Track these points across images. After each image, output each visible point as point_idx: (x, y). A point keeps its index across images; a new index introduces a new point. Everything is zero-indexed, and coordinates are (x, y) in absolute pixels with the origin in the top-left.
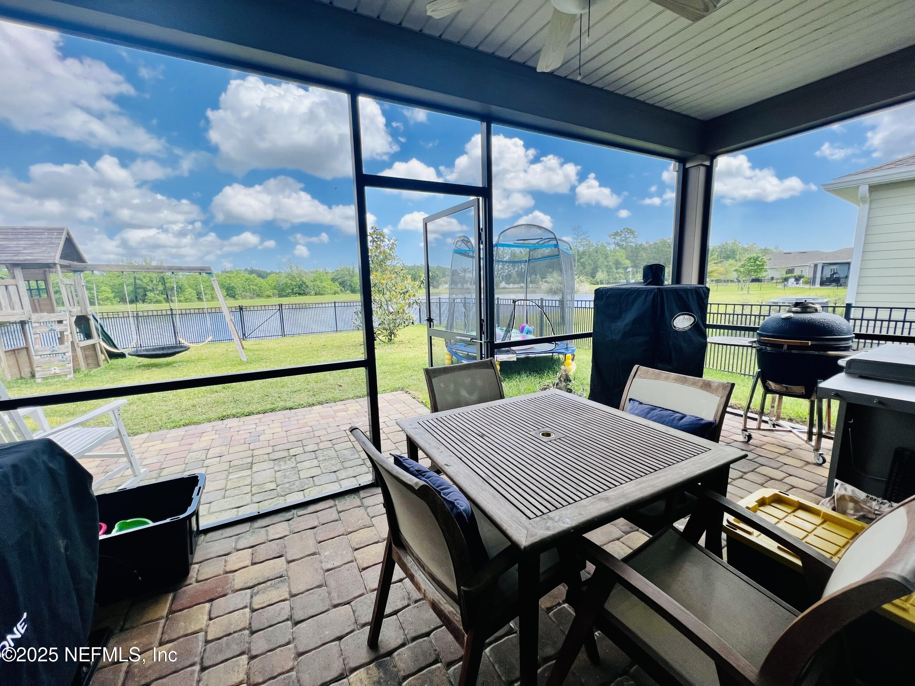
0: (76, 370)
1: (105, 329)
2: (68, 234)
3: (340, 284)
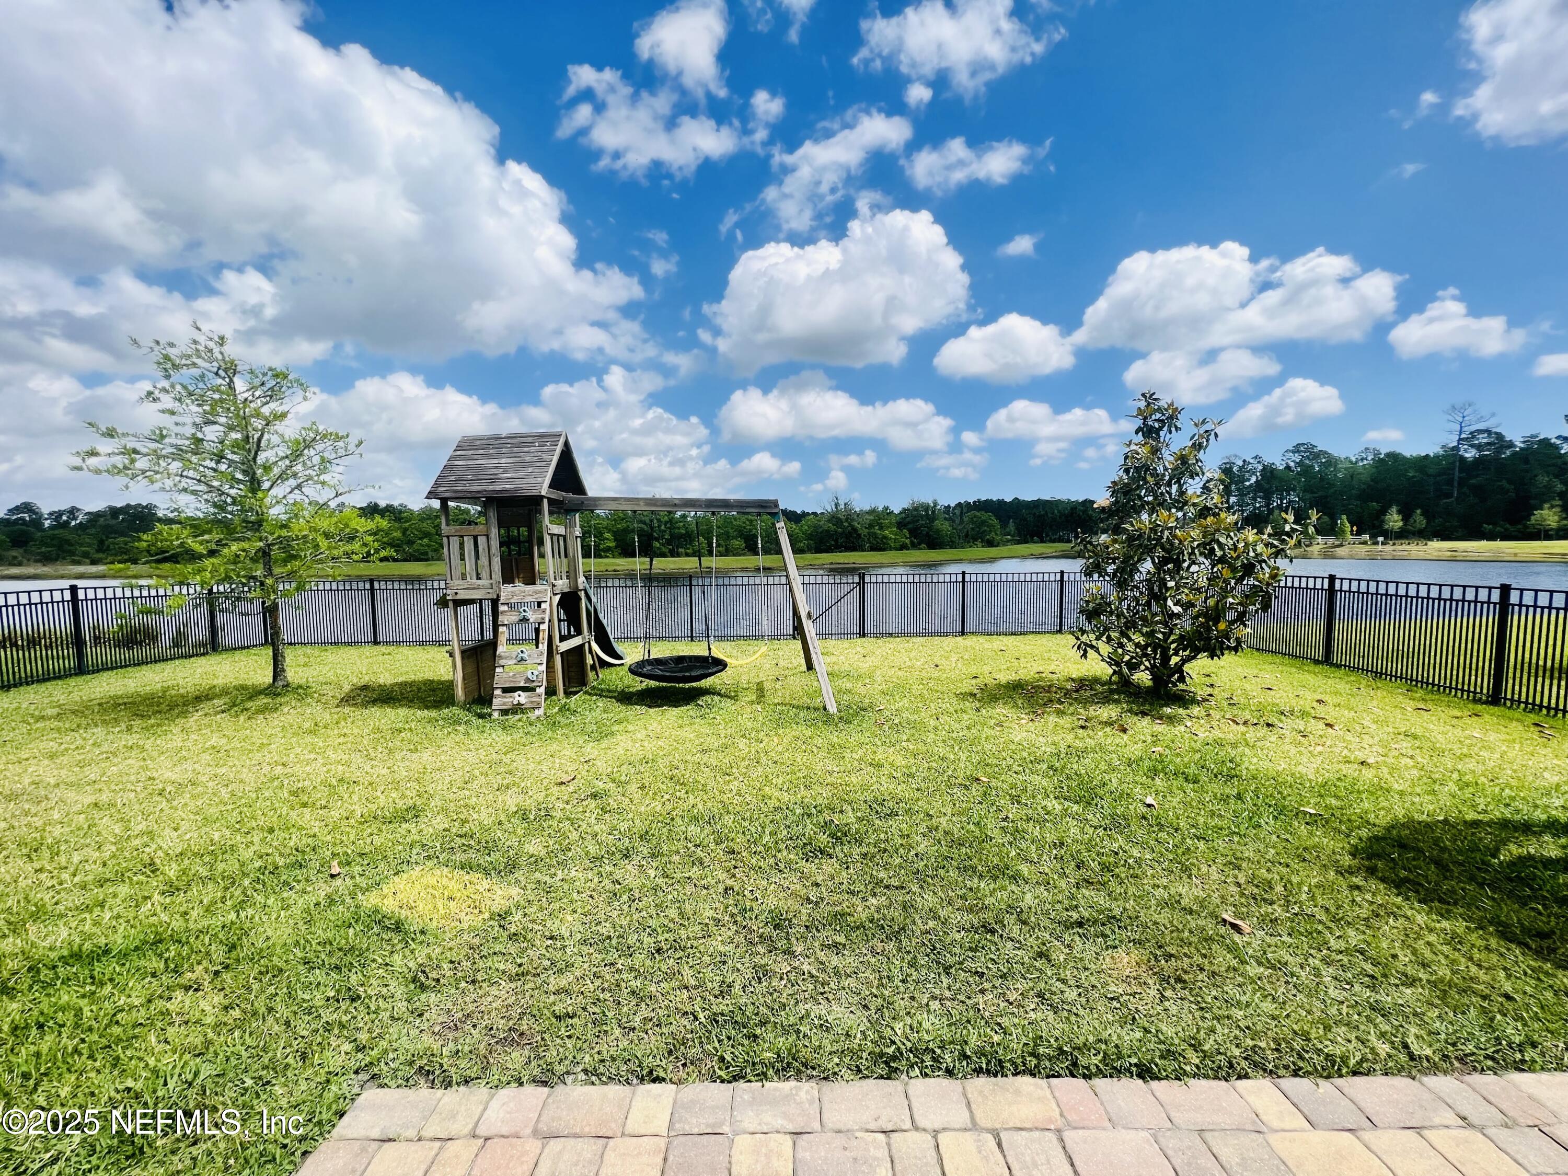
0: (551, 692)
1: (601, 616)
2: (566, 444)
3: (910, 531)
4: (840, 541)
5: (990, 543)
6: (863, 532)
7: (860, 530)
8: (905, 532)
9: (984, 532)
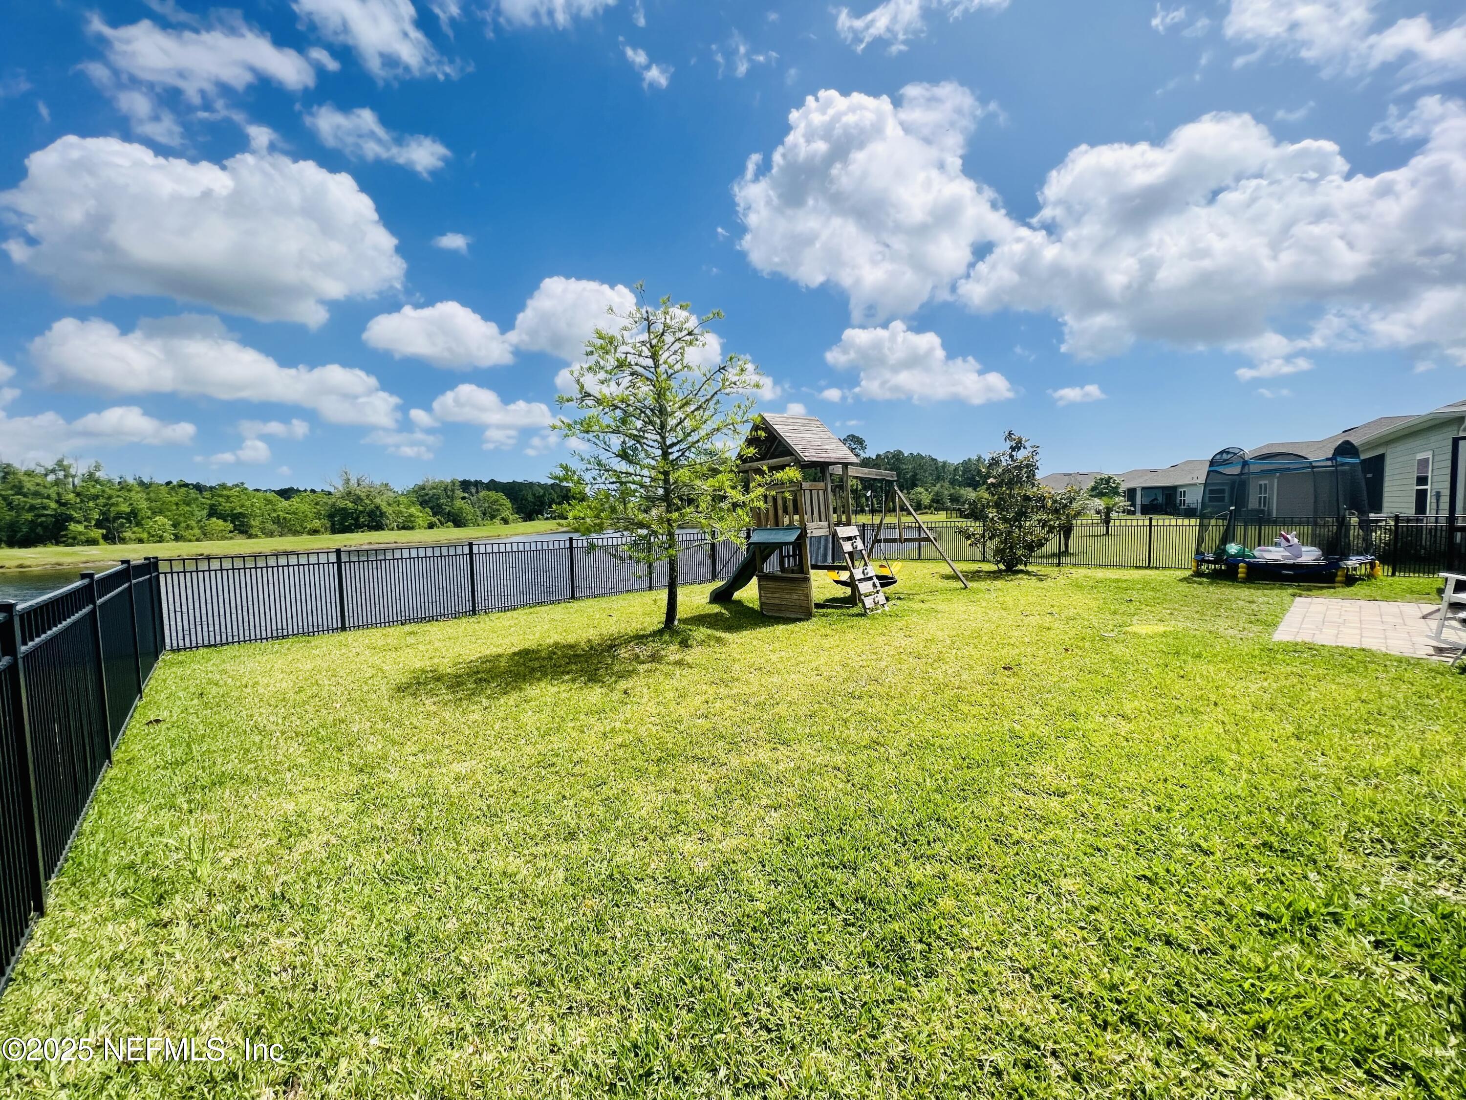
3: (432, 510)
4: (362, 520)
5: (505, 521)
6: (389, 511)
7: (384, 507)
8: (428, 510)
9: (498, 510)
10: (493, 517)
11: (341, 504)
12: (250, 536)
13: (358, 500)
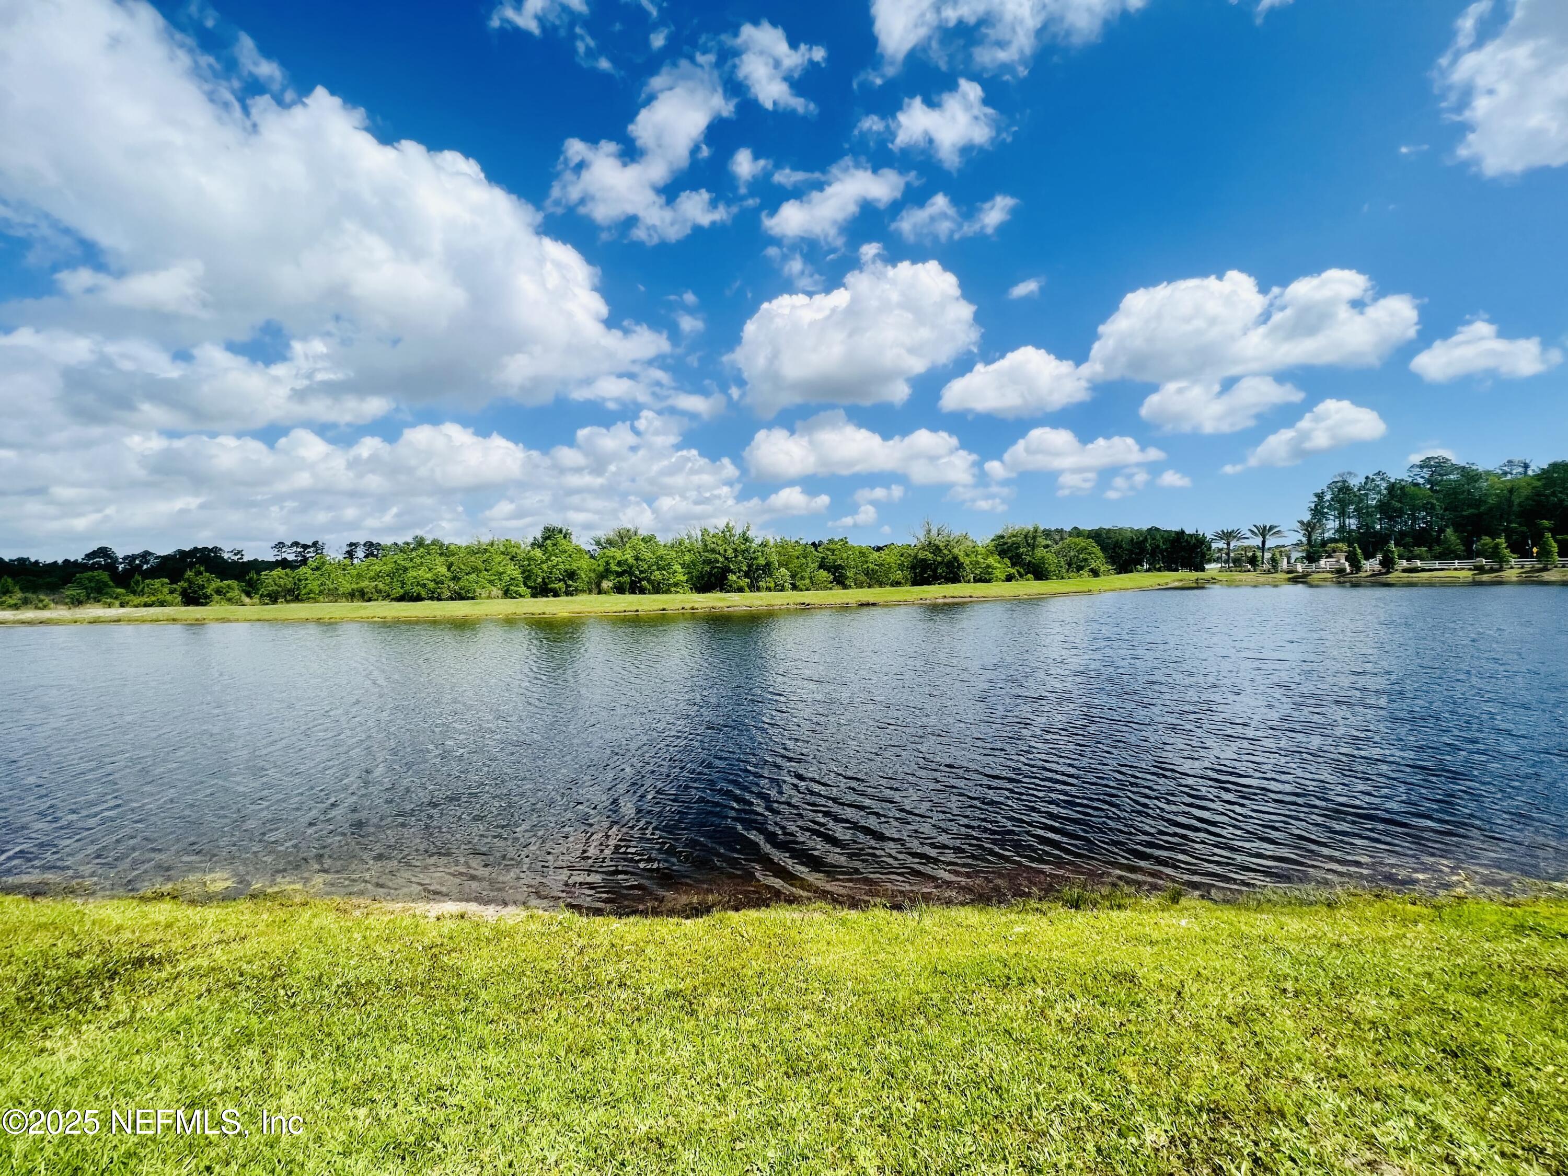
3: (1012, 560)
4: (939, 571)
5: (1095, 573)
6: (966, 561)
7: (962, 558)
8: (1007, 561)
9: (1086, 560)
10: (1080, 568)
11: (921, 555)
12: (845, 587)
13: (937, 550)
